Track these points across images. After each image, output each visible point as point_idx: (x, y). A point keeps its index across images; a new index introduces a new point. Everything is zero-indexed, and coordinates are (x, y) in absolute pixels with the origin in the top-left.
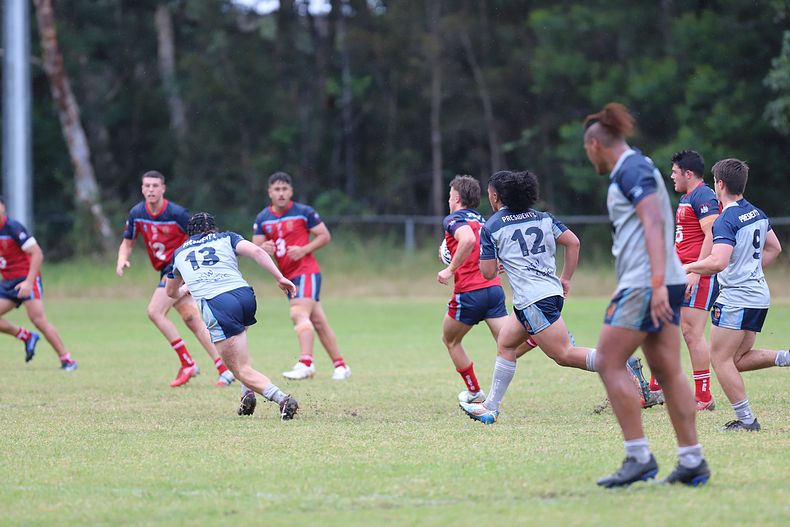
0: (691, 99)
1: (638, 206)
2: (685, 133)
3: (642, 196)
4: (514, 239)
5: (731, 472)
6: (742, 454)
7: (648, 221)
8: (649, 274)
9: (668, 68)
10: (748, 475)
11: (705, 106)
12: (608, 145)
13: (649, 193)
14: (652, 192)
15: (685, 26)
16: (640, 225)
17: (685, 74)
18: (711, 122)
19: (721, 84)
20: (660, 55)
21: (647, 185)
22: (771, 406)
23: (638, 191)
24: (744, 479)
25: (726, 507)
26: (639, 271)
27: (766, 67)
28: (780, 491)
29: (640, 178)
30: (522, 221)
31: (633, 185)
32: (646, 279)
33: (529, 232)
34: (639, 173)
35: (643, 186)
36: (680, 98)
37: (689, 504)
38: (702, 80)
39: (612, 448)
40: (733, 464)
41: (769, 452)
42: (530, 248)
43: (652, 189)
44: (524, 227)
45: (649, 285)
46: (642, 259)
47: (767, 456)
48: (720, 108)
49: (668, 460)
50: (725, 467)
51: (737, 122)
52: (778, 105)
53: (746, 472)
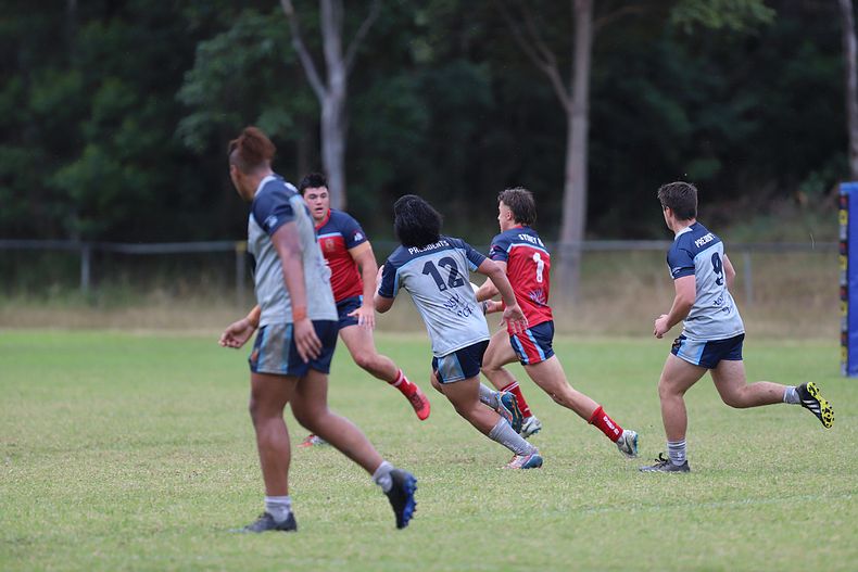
0: (97, 114)
1: (274, 237)
2: (92, 151)
3: (277, 226)
4: (425, 272)
5: (141, 519)
6: (152, 499)
7: (285, 252)
8: (289, 309)
9: (72, 81)
10: (159, 520)
11: (112, 121)
12: (247, 172)
13: (284, 223)
14: (288, 221)
15: (91, 34)
16: (277, 258)
17: (92, 87)
18: (120, 139)
19: (130, 99)
20: (64, 66)
21: (281, 213)
22: (184, 447)
23: (273, 221)
24: (155, 526)
25: (135, 557)
26: (278, 307)
27: (178, 82)
28: (194, 539)
29: (275, 206)
30: (434, 251)
31: (267, 215)
32: (286, 313)
33: (443, 262)
34: (273, 201)
35: (277, 215)
36: (86, 113)
37: (95, 554)
38: (110, 94)
39: (11, 493)
40: (143, 510)
41: (182, 497)
42: (446, 282)
43: (286, 218)
44: (435, 259)
45: (290, 321)
46: (281, 293)
47: (180, 501)
48: (129, 125)
49: (72, 506)
50: (134, 513)
51: (147, 139)
52: (191, 122)
53: (156, 518)
